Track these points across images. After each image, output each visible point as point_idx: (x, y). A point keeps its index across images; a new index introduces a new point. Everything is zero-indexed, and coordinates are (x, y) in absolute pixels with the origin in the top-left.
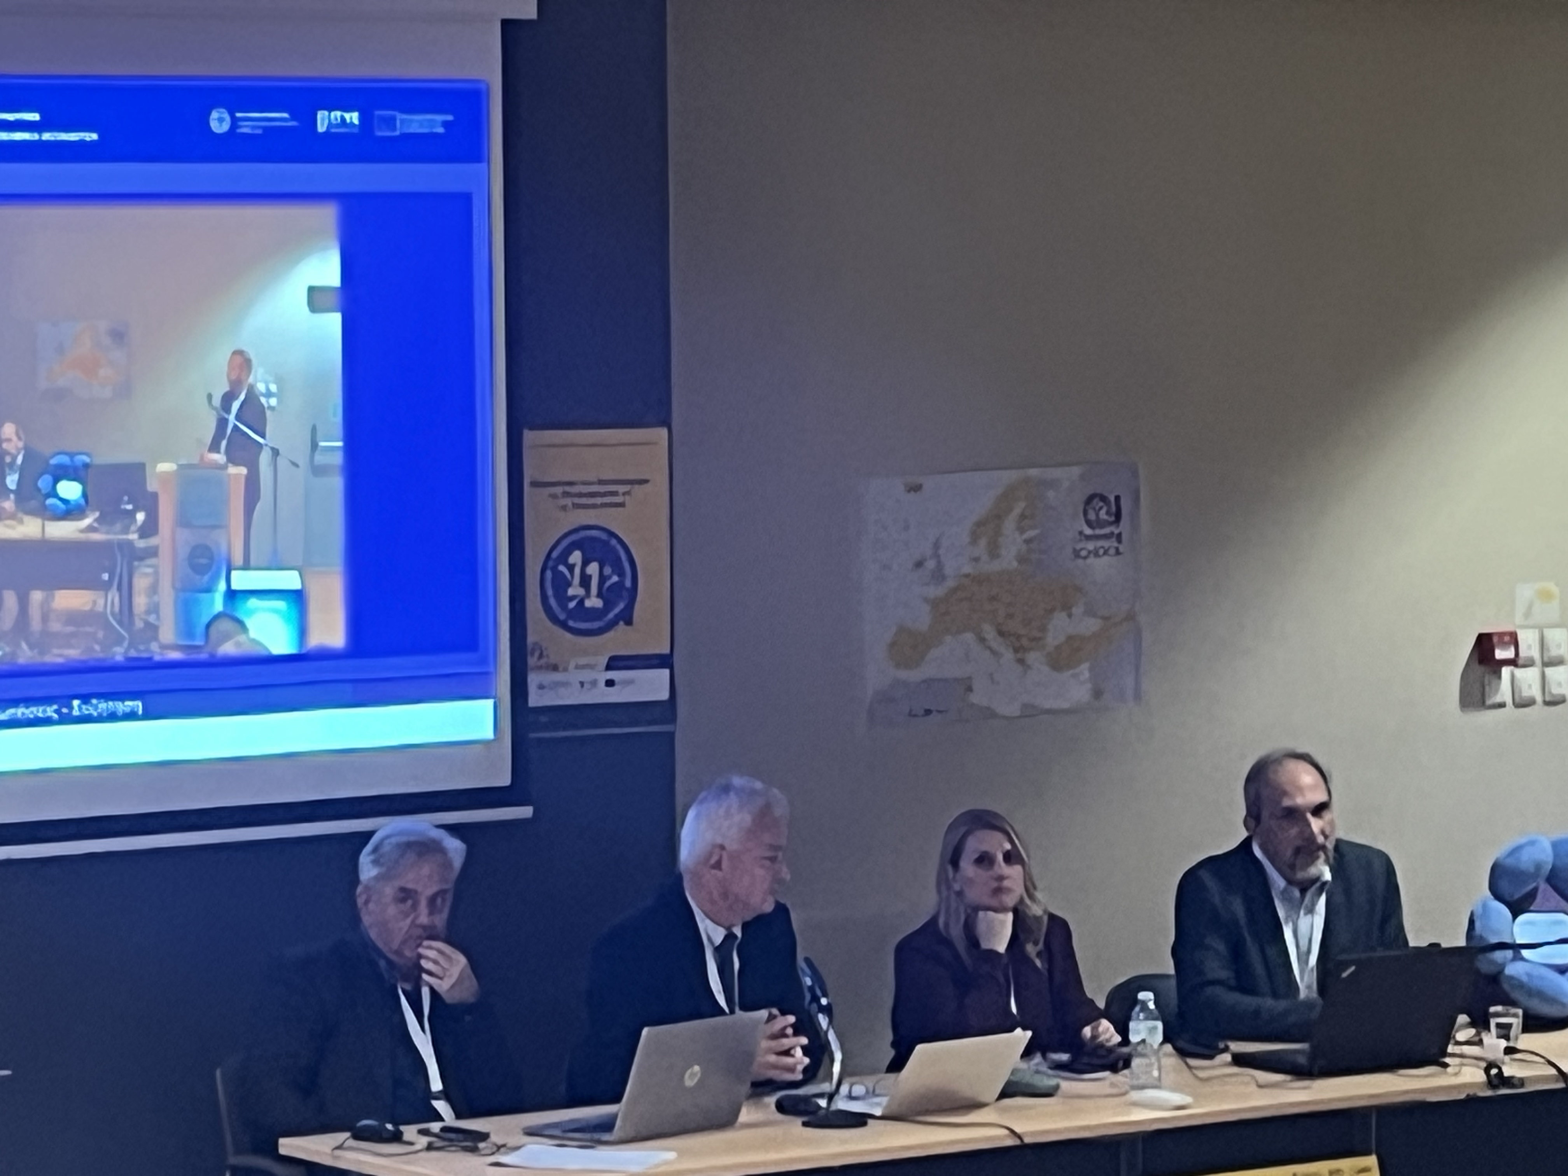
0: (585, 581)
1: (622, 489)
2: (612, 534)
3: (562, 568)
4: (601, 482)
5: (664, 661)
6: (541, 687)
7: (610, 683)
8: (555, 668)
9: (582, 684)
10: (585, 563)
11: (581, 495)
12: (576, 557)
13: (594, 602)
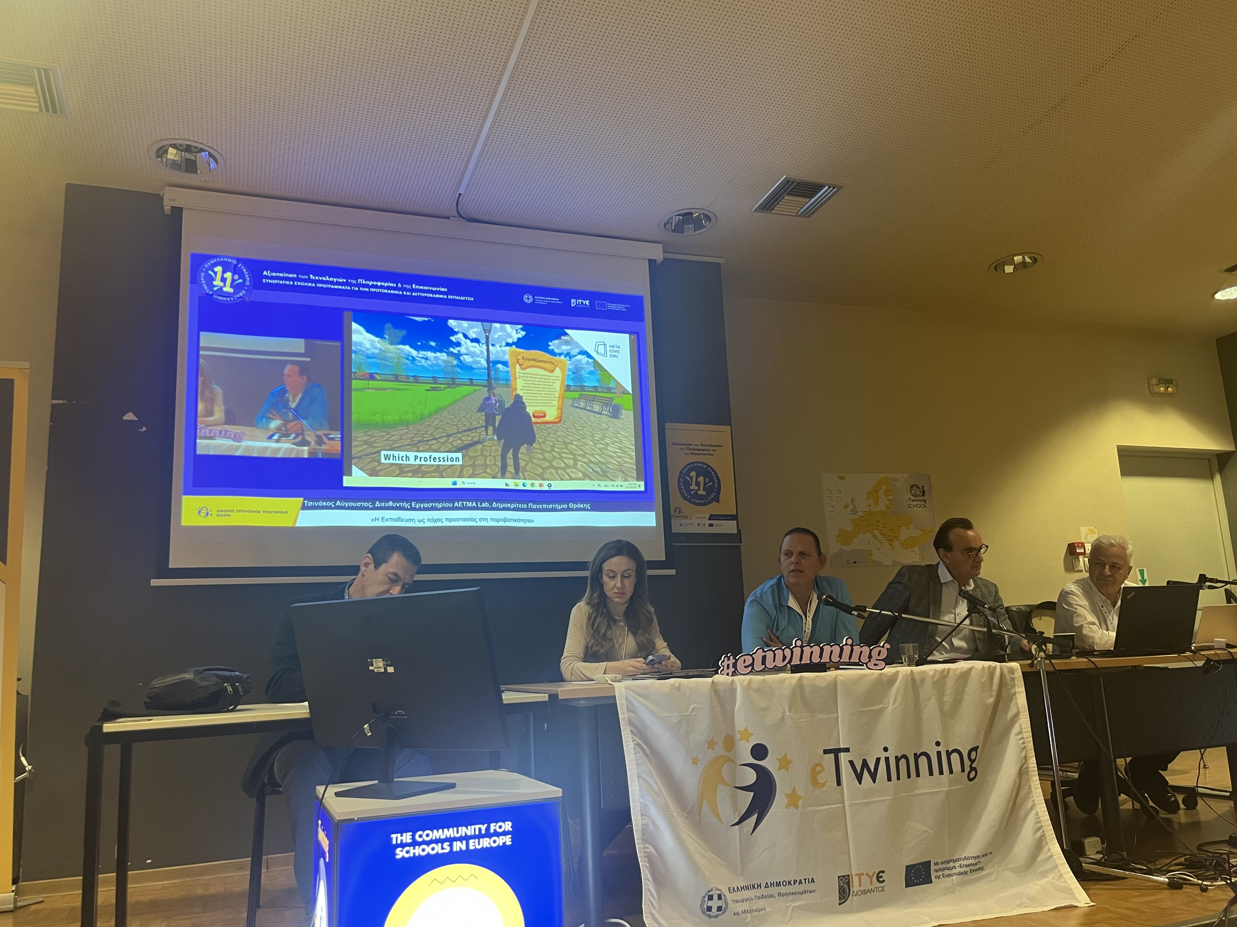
0: (698, 484)
1: (711, 448)
2: (708, 466)
3: (687, 477)
4: (702, 445)
5: (734, 517)
6: (681, 525)
7: (711, 525)
8: (686, 517)
9: (699, 525)
10: (697, 477)
11: (694, 450)
12: (693, 474)
13: (701, 492)
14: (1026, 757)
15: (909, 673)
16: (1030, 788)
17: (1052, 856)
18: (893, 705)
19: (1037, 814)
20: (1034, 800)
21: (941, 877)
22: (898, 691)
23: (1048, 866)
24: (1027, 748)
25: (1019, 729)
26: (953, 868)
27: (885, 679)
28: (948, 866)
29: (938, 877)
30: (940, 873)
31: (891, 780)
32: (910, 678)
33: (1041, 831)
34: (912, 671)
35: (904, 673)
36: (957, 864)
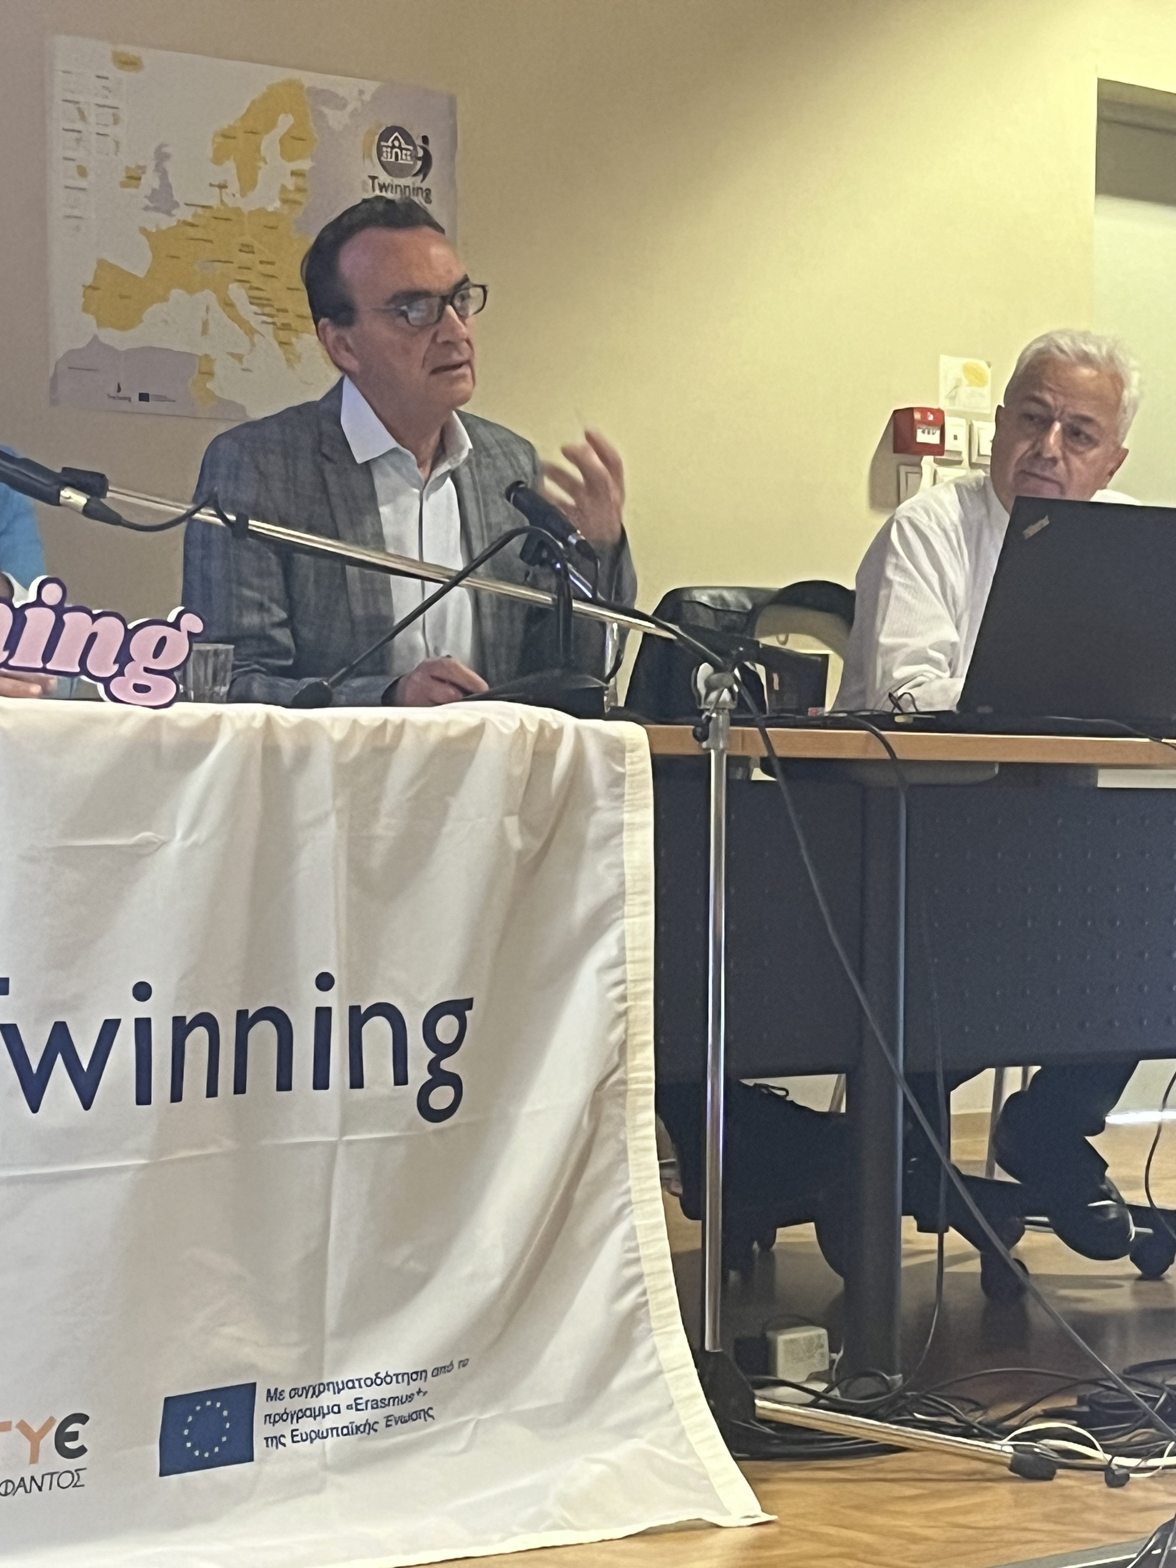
14: (622, 1047)
15: (258, 724)
16: (624, 1151)
17: (659, 1372)
18: (186, 836)
19: (631, 1234)
20: (628, 1191)
21: (287, 1440)
22: (209, 787)
23: (645, 1404)
24: (631, 1016)
25: (614, 952)
26: (331, 1410)
27: (167, 738)
28: (314, 1403)
29: (276, 1441)
30: (284, 1428)
31: (148, 1102)
32: (259, 747)
33: (637, 1290)
34: (269, 720)
35: (240, 725)
36: (346, 1397)
